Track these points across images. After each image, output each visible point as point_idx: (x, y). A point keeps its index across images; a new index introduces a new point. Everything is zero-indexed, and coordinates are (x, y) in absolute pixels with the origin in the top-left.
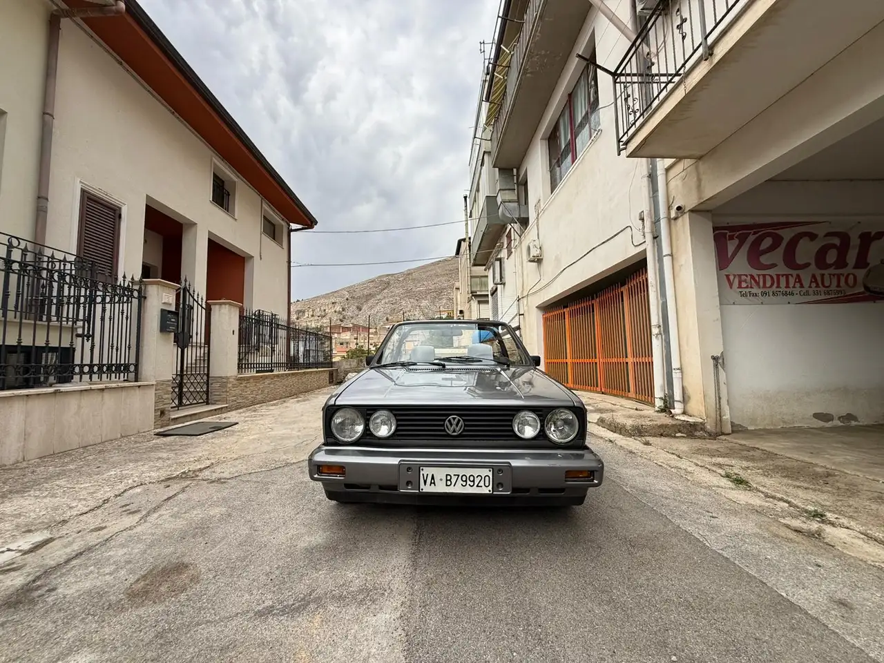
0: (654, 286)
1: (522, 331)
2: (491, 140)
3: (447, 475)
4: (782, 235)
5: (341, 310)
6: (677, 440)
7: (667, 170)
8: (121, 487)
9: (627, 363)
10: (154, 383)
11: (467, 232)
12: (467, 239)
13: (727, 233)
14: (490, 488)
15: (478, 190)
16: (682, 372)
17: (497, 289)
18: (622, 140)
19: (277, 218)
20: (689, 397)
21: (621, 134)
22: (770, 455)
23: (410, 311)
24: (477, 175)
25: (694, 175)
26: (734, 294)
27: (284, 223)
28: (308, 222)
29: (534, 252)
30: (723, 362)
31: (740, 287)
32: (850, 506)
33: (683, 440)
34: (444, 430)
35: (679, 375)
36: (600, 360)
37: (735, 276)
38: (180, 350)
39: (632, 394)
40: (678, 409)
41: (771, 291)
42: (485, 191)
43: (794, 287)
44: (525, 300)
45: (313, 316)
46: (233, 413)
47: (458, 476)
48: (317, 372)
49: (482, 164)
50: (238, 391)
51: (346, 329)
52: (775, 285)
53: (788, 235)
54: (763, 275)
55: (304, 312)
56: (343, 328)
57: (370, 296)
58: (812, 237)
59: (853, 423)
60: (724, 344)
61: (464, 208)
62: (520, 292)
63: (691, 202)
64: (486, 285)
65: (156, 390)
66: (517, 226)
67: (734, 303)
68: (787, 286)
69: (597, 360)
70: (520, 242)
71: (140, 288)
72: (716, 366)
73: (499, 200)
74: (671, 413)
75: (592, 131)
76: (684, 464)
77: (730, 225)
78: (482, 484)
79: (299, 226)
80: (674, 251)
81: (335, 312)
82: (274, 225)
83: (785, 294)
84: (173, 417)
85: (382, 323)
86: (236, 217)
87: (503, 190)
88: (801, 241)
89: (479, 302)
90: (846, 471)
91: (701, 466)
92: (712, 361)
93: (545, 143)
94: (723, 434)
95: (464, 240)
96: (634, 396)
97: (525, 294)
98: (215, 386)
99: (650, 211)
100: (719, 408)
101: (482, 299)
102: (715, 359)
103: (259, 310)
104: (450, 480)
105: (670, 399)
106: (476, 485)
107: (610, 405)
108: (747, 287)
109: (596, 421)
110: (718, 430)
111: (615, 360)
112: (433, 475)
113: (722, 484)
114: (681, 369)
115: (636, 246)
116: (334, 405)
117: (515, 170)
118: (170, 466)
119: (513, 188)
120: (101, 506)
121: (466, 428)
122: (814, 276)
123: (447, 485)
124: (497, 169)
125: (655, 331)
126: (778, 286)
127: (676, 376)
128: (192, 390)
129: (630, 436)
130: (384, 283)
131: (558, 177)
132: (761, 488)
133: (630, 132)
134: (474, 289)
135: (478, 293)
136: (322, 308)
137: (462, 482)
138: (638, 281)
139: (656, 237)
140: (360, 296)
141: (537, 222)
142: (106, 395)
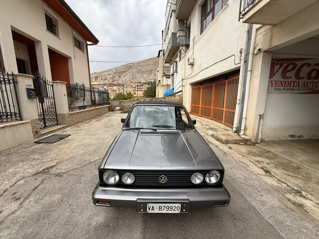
0: (241, 83)
1: (183, 92)
2: (176, 4)
3: (160, 206)
4: (297, 64)
5: (112, 77)
6: (241, 146)
7: (257, 30)
8: (14, 180)
9: (223, 110)
10: (30, 121)
11: (163, 48)
12: (163, 51)
13: (276, 62)
14: (180, 211)
15: (168, 29)
16: (246, 119)
17: (174, 74)
18: (242, 13)
19: (80, 39)
20: (247, 129)
21: (242, 10)
22: (275, 156)
23: (139, 79)
24: (169, 21)
25: (270, 34)
26: (272, 89)
27: (84, 41)
28: (95, 41)
29: (191, 61)
30: (263, 117)
31: (275, 86)
32: (310, 187)
33: (243, 146)
34: (158, 181)
35: (245, 120)
36: (212, 107)
37: (274, 81)
38: (40, 104)
39: (223, 122)
40: (242, 133)
41: (287, 88)
42: (171, 30)
43: (296, 87)
44: (185, 80)
45: (101, 79)
46: (69, 129)
47: (165, 207)
48: (103, 107)
49: (171, 17)
50: (70, 119)
51: (115, 85)
52: (289, 86)
53: (299, 64)
54: (285, 81)
55: (98, 77)
56: (114, 85)
57: (123, 72)
58: (309, 65)
59: (302, 138)
60: (265, 110)
61: (162, 36)
62: (183, 77)
63: (265, 48)
64: (169, 70)
65: (31, 124)
66: (184, 48)
67: (271, 93)
68: (293, 87)
69: (211, 107)
70: (185, 55)
71: (13, 78)
72: (260, 119)
73: (178, 35)
74: (239, 134)
75: (223, 4)
76: (245, 160)
77: (278, 58)
78: (176, 209)
79: (91, 43)
80: (253, 69)
81: (110, 78)
82: (79, 42)
83: (292, 90)
84: (42, 133)
85: (129, 83)
86: (60, 38)
87: (179, 30)
88: (305, 67)
89: (166, 78)
90: (304, 166)
91: (252, 162)
92: (259, 116)
93: (200, 8)
94: (257, 143)
95: (161, 51)
96: (224, 123)
97: (185, 78)
98: (59, 118)
99: (245, 49)
100: (258, 134)
101: (168, 77)
102: (260, 116)
103: (76, 83)
104: (161, 208)
105: (239, 128)
106: (173, 210)
107: (215, 126)
108: (278, 86)
109: (210, 135)
110: (256, 142)
111: (218, 108)
112: (153, 207)
113: (261, 173)
114: (246, 118)
115: (236, 64)
116: (104, 169)
117: (185, 21)
118: (38, 165)
119: (183, 29)
120: (2, 195)
121: (168, 180)
122: (305, 82)
123: (159, 210)
124: (178, 20)
125: (238, 102)
126: (290, 86)
127: (243, 120)
128: (51, 117)
129: (224, 143)
130: (129, 67)
131: (204, 26)
132: (276, 176)
133: (246, 10)
134: (165, 72)
135: (166, 74)
136: (105, 76)
137: (167, 209)
138: (233, 79)
139: (246, 62)
140: (120, 72)
141: (193, 47)
142: (6, 129)
